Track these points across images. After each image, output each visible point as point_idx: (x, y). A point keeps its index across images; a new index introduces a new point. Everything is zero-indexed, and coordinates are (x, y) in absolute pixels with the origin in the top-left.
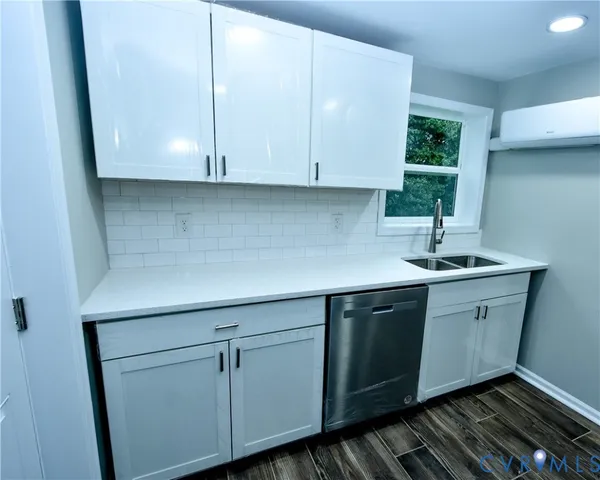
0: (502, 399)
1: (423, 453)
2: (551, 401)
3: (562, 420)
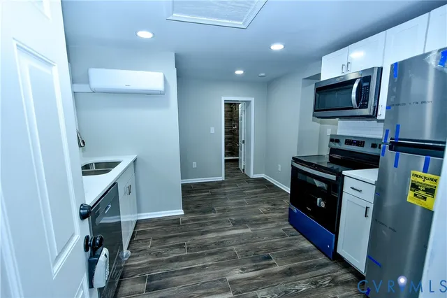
0: (144, 232)
1: (151, 278)
2: (159, 219)
3: (170, 222)
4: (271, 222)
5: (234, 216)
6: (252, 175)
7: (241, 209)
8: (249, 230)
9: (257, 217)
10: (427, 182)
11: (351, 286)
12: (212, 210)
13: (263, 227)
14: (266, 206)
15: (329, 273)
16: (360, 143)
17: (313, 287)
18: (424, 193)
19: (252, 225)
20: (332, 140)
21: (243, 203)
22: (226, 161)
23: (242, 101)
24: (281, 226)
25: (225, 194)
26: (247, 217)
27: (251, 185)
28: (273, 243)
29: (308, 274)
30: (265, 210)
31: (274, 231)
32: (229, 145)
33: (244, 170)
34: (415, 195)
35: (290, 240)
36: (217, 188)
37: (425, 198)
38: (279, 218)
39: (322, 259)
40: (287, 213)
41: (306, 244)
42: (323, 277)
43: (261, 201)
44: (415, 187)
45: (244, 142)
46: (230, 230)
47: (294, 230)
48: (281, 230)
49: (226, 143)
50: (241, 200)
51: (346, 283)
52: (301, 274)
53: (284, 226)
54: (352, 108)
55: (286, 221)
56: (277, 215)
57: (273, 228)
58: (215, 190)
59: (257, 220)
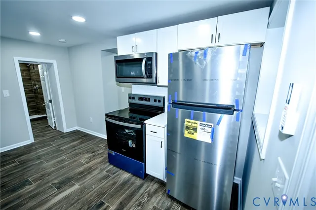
4: (96, 169)
5: (55, 179)
6: (66, 130)
7: (63, 167)
8: (77, 187)
9: (81, 169)
10: (193, 125)
11: (158, 192)
12: (26, 183)
13: (89, 177)
14: (87, 156)
15: (145, 190)
16: (147, 99)
17: (140, 208)
18: (192, 131)
19: (78, 180)
20: (130, 98)
21: (63, 161)
22: (32, 120)
23: (42, 63)
24: (104, 169)
25: (39, 158)
26: (71, 174)
27: (66, 140)
28: (101, 188)
29: (134, 200)
30: (86, 160)
31: (100, 176)
32: (32, 104)
33: (55, 127)
34: (188, 133)
35: (114, 178)
36: (26, 154)
37: (193, 134)
38: (101, 162)
39: (138, 181)
40: (106, 155)
41: (126, 175)
42: (143, 195)
43: (80, 153)
44: (188, 128)
45: (51, 101)
46: (56, 196)
47: (115, 168)
48: (105, 173)
49: (28, 103)
50: (60, 159)
51: (156, 192)
52: (129, 203)
53: (106, 168)
54: (143, 78)
55: (107, 162)
56: (98, 160)
57: (98, 174)
58: (24, 157)
59: (82, 173)
